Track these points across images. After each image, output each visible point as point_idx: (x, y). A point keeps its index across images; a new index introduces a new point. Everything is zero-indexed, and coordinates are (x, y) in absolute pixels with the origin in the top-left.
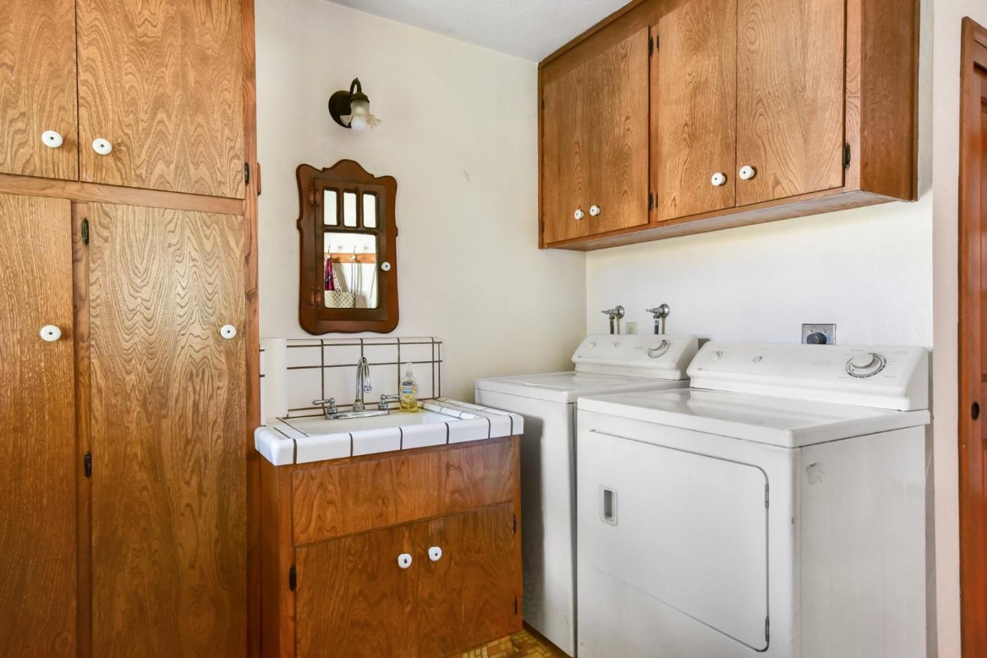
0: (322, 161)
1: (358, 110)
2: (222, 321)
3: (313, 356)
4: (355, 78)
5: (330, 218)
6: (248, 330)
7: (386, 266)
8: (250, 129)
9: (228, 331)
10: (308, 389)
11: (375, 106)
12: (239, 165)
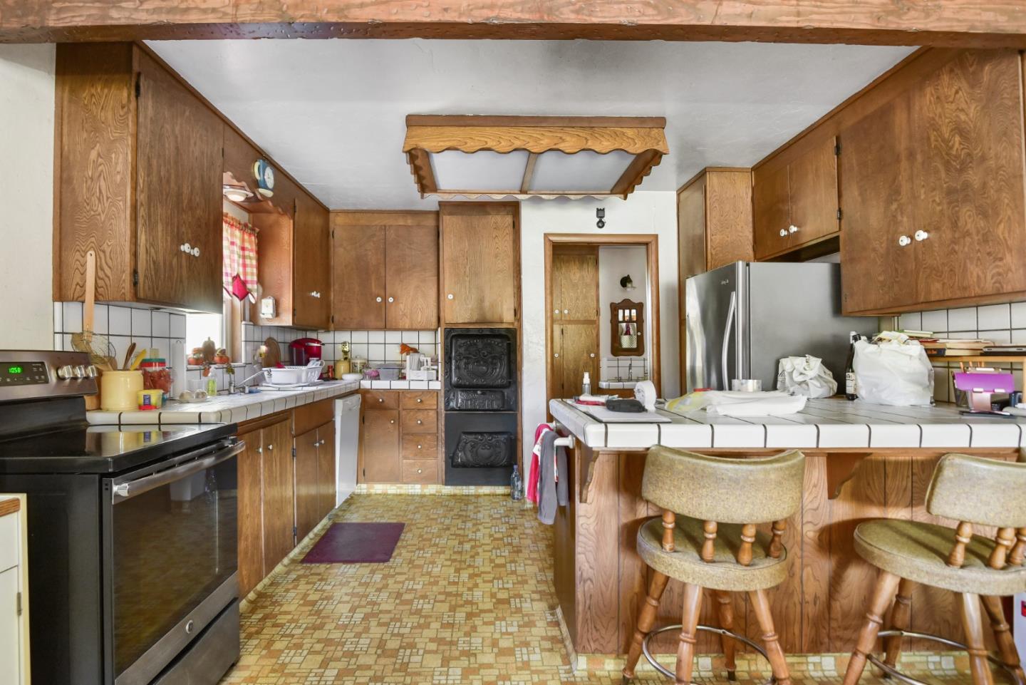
0: (618, 300)
1: (629, 285)
2: (591, 353)
3: (615, 363)
4: (626, 275)
5: (621, 318)
6: (597, 355)
7: (639, 334)
8: (598, 301)
9: (592, 355)
10: (614, 373)
11: (635, 283)
12: (595, 311)
